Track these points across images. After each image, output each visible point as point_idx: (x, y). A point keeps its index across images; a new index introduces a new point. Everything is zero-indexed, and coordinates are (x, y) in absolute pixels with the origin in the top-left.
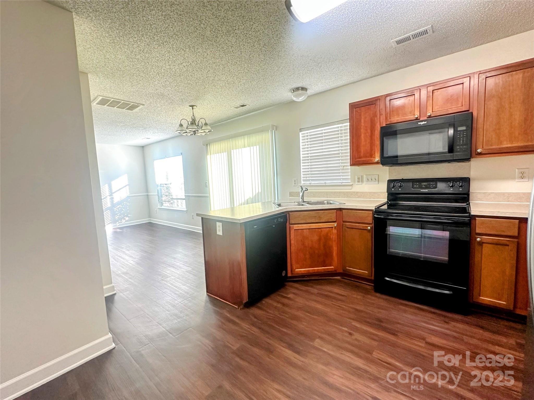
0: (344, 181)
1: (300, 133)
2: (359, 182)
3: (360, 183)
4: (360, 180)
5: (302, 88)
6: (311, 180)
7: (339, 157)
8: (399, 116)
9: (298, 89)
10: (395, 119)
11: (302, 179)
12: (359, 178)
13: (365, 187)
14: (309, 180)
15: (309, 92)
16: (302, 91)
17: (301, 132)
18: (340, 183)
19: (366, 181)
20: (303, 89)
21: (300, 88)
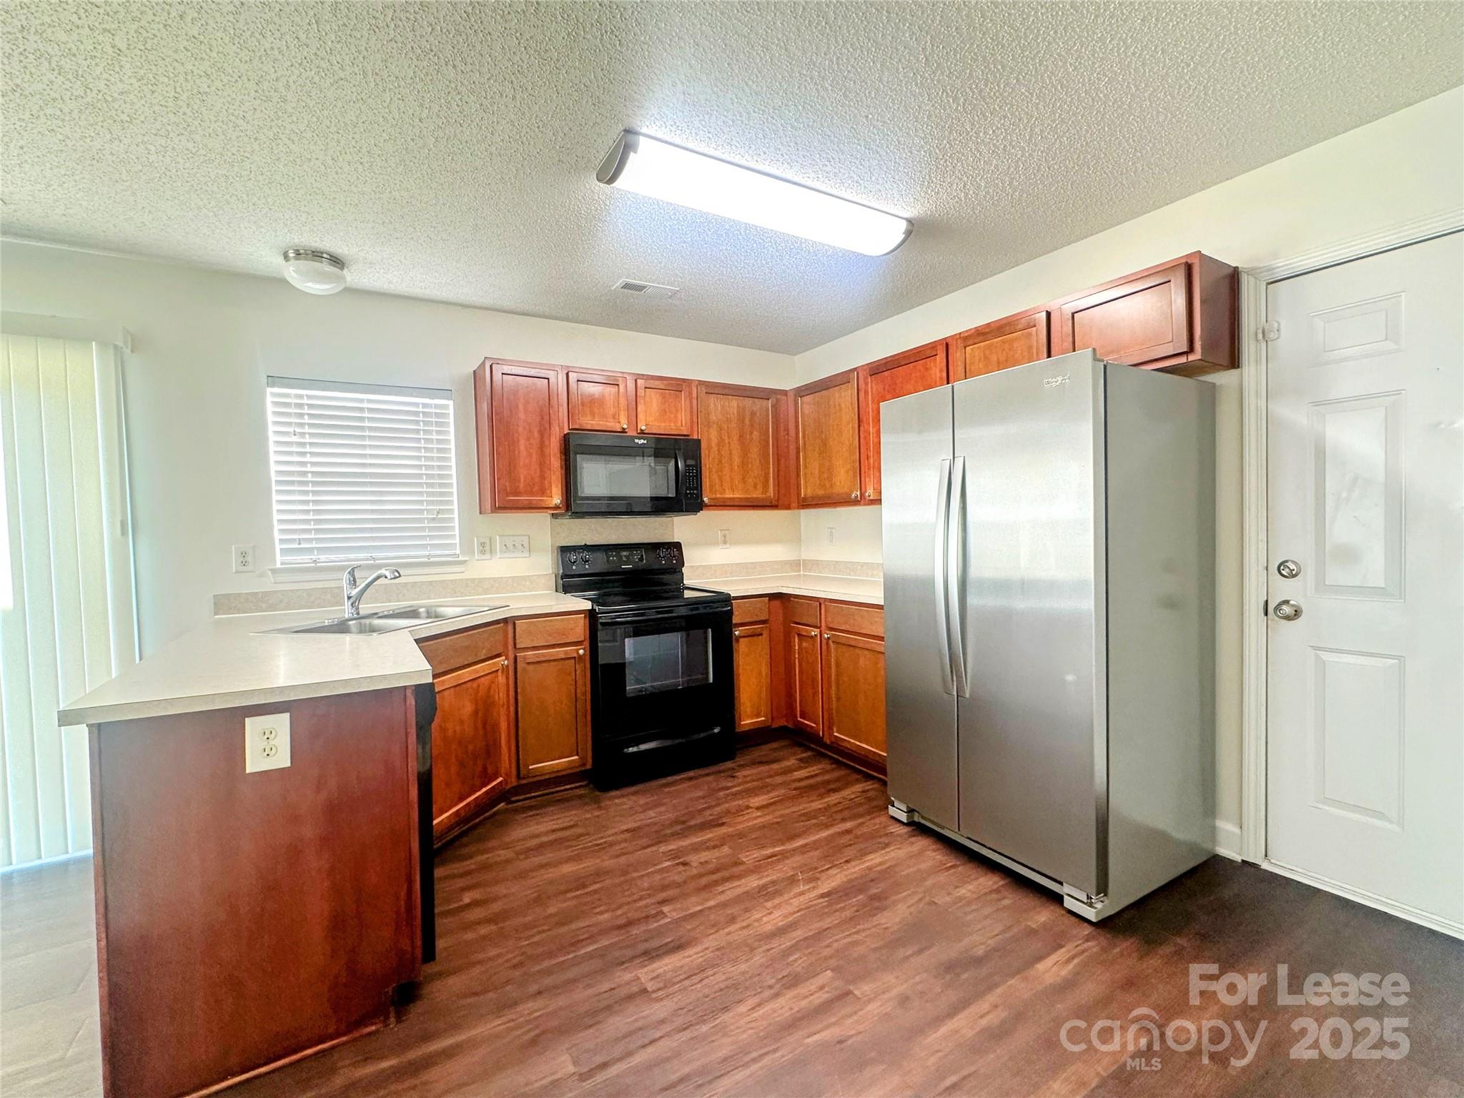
0: (432, 553)
1: (269, 390)
2: (483, 552)
3: (488, 556)
4: (486, 548)
5: (331, 256)
6: (318, 549)
7: (420, 485)
8: (594, 416)
9: (316, 255)
10: (589, 422)
11: (278, 547)
12: (483, 544)
13: (498, 566)
14: (310, 550)
15: (352, 277)
16: (331, 265)
17: (271, 387)
18: (424, 557)
19: (501, 551)
20: (336, 261)
21: (325, 255)
